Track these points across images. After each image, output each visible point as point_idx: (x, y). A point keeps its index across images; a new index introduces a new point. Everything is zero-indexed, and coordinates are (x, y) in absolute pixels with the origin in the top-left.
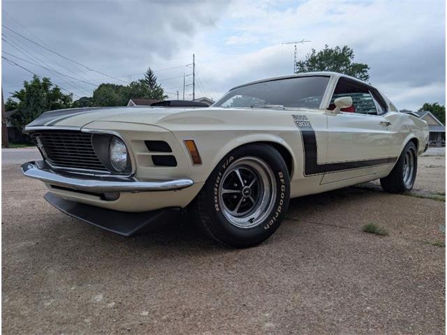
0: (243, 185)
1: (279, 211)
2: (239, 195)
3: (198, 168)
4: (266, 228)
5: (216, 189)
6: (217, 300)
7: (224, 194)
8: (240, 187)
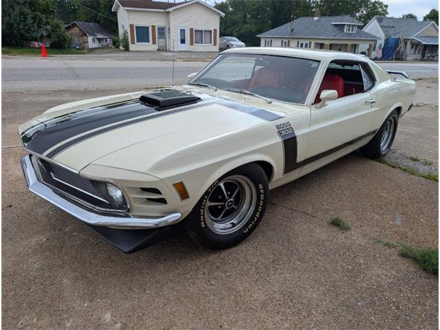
0: (227, 198)
1: (258, 216)
2: (223, 207)
3: (186, 201)
4: (245, 232)
5: (202, 210)
6: (200, 319)
7: (210, 207)
8: (224, 200)
